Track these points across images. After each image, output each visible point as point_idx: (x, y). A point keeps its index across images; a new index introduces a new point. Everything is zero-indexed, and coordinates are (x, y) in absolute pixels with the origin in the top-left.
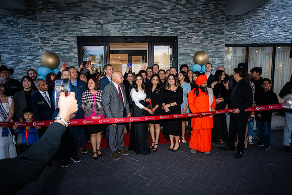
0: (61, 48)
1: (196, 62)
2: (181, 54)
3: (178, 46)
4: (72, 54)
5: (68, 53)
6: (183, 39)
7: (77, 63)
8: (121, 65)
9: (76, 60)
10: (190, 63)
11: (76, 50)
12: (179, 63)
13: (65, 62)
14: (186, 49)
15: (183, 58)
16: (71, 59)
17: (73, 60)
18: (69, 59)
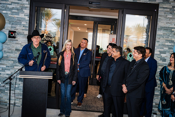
0: (10, 6)
4: (21, 15)
5: (18, 14)
6: (166, 8)
9: (26, 23)
11: (27, 11)
13: (13, 24)
14: (168, 21)
15: (164, 34)
16: (20, 21)
17: (22, 23)
18: (18, 21)
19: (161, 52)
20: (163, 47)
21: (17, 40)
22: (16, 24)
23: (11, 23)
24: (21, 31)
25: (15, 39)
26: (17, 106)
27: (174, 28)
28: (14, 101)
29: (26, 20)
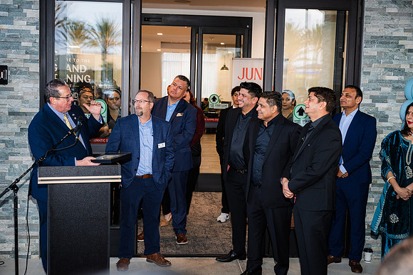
2: (375, 40)
3: (366, 13)
5: (9, 20)
7: (32, 53)
8: (160, 54)
10: (400, 71)
14: (389, 22)
15: (380, 53)
17: (23, 44)
18: (12, 40)
20: (380, 87)
21: (12, 89)
24: (21, 65)
26: (22, 256)
27: (405, 38)
28: (13, 245)
29: (32, 36)
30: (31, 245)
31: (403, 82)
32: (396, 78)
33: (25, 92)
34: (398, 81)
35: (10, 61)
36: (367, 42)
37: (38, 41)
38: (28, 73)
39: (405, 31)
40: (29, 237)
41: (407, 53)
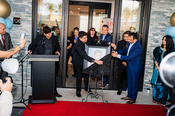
1: (173, 24)
2: (155, 12)
5: (21, 1)
7: (29, 13)
8: (79, 16)
9: (29, 10)
10: (164, 25)
12: (151, 23)
13: (17, 11)
14: (161, 6)
15: (157, 18)
16: (24, 9)
17: (26, 10)
18: (22, 8)
19: (154, 35)
20: (156, 30)
21: (22, 26)
22: (20, 11)
23: (16, 10)
24: (25, 18)
25: (20, 25)
26: (24, 86)
27: (167, 12)
28: (21, 82)
29: (29, 7)
30: (28, 82)
31: (165, 29)
32: (162, 27)
33: (26, 28)
34: (163, 28)
35: (21, 16)
36: (152, 13)
37: (31, 9)
38: (27, 21)
39: (167, 9)
40: (27, 79)
41: (167, 18)
